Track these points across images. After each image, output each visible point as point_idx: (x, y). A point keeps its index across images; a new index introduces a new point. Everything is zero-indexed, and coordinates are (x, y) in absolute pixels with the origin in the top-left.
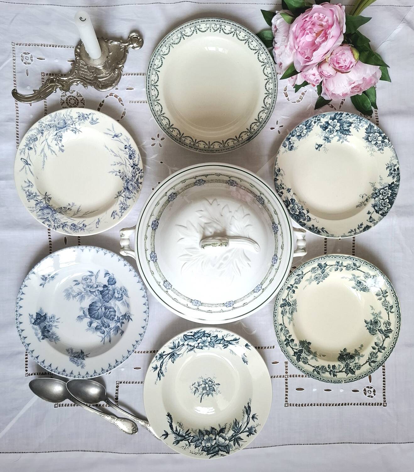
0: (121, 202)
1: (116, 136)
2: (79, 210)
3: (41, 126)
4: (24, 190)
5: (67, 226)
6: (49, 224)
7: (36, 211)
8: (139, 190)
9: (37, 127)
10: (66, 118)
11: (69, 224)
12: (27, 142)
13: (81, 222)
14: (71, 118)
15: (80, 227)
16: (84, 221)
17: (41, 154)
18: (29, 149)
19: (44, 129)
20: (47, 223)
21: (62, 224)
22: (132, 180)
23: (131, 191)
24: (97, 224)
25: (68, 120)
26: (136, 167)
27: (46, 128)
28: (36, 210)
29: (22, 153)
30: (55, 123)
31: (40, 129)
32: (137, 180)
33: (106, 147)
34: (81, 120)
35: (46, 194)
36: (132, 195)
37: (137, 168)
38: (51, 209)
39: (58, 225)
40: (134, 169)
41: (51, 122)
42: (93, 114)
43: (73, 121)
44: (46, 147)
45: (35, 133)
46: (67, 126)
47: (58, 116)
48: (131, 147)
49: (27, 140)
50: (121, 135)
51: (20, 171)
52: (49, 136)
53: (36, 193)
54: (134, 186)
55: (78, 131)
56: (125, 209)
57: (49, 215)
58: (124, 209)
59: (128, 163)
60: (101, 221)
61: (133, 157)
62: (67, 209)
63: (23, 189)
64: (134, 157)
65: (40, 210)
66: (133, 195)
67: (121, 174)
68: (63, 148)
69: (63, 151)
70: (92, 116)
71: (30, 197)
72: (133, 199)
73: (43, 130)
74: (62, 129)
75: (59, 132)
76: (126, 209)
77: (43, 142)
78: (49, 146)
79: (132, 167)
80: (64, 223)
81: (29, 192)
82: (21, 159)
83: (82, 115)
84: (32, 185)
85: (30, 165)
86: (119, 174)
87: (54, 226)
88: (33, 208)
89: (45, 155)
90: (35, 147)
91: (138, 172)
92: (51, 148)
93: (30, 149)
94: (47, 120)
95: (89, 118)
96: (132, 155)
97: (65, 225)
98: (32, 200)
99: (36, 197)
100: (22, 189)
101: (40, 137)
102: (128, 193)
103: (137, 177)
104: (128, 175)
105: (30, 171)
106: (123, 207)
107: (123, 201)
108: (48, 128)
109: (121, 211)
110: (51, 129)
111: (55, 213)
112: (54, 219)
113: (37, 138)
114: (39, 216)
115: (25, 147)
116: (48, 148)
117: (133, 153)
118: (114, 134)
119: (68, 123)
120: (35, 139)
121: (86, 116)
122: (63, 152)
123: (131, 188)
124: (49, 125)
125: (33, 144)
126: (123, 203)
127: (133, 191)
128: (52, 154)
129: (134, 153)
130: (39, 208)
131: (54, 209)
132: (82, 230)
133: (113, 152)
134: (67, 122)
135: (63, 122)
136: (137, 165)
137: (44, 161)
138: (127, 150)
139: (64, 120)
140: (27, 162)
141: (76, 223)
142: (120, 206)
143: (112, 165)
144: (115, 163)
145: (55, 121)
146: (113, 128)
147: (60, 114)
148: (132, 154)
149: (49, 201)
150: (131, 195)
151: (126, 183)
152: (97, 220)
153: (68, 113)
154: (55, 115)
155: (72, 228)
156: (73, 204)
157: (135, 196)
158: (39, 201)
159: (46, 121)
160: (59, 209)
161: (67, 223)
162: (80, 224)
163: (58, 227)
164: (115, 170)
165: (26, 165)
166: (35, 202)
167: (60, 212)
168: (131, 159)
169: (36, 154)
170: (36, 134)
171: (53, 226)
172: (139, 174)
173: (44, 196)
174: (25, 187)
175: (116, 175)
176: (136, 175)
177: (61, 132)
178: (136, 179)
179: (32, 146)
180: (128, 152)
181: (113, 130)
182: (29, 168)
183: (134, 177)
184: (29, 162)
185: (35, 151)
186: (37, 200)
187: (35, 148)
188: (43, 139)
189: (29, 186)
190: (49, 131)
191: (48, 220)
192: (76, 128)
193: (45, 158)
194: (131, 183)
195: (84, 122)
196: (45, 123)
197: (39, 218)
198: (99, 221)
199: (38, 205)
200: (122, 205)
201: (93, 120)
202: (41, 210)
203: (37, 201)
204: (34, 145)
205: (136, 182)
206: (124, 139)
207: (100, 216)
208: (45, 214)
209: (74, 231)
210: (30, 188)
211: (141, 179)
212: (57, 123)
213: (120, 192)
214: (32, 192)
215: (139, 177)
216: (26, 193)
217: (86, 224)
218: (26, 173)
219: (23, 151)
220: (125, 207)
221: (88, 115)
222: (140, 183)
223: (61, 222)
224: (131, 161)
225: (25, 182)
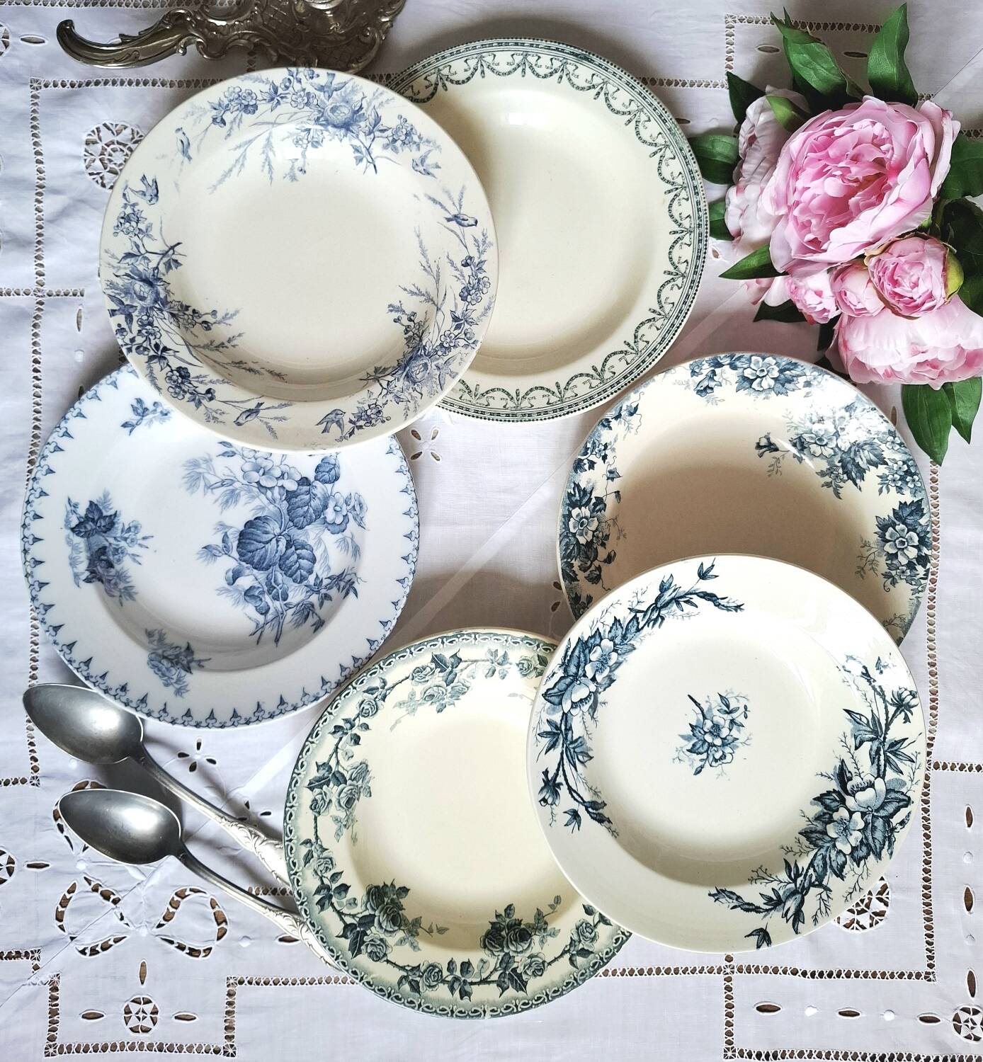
0: (149, 236)
1: (252, 412)
3: (468, 335)
4: (428, 141)
5: (267, 97)
6: (315, 80)
7: (368, 99)
8: (109, 292)
10: (411, 390)
11: (264, 107)
12: (484, 274)
13: (235, 126)
14: (398, 399)
15: (228, 113)
17: (438, 266)
18: (470, 258)
19: (456, 332)
20: (323, 81)
21: (282, 98)
22: (148, 311)
23: (133, 278)
24: (185, 143)
25: (404, 387)
26: (152, 353)
27: (453, 337)
28: (371, 102)
29: (480, 238)
30: (435, 363)
31: (467, 326)
32: (129, 318)
34: (369, 406)
35: (375, 167)
36: (125, 268)
37: (146, 353)
39: (291, 88)
40: (157, 346)
41: (446, 358)
42: (342, 438)
43: (389, 392)
44: (433, 293)
45: (474, 307)
46: (400, 372)
47: (434, 385)
48: (194, 400)
49: (486, 279)
50: (240, 421)
51: (464, 187)
52: (436, 322)
53: (396, 150)
54: (132, 298)
55: (370, 378)
56: (122, 218)
57: (331, 107)
58: (127, 219)
59: (185, 354)
60: (180, 156)
61: (175, 378)
63: (431, 144)
64: (170, 378)
65: (361, 108)
66: (119, 268)
67: (200, 320)
68: (396, 315)
69: (393, 309)
70: (342, 431)
71: (405, 132)
72: (113, 256)
73: (458, 327)
74: (411, 358)
75: (415, 347)
76: (122, 221)
77: (445, 298)
78: (429, 299)
79: (165, 349)
80: (278, 102)
81: (415, 143)
82: (476, 222)
83: (373, 421)
84: (417, 168)
85: (449, 220)
86: (205, 318)
87: (299, 81)
88: (381, 104)
89: (428, 272)
90: (457, 273)
91: (139, 340)
92: (423, 298)
93: (469, 261)
95: (351, 421)
96: (180, 381)
97: (272, 99)
98: (394, 126)
99: (391, 139)
100: (434, 144)
101: (456, 306)
102: (141, 268)
103: (135, 327)
104: (167, 322)
105: (440, 204)
106: (134, 224)
107: (146, 240)
108: (448, 340)
109: (136, 209)
110: (439, 342)
111: (319, 118)
112: (311, 100)
113: (464, 299)
115: (483, 259)
116: (428, 295)
117: (180, 387)
118: (262, 413)
119: (402, 380)
120: (466, 294)
121: (361, 423)
122: (390, 306)
123: (139, 286)
124: (449, 349)
125: (467, 279)
126: (141, 236)
127: (127, 281)
128: (414, 285)
129: (178, 390)
130: (367, 111)
132: (220, 105)
133: (250, 370)
134: (406, 383)
135: (414, 375)
137: (424, 253)
138: (202, 389)
139: (414, 383)
140: (458, 223)
141: (248, 118)
142: (146, 222)
143: (240, 335)
144: (232, 343)
145: (438, 368)
148: (182, 383)
149: (357, 150)
150: (126, 266)
151: (162, 296)
154: (442, 382)
155: (250, 97)
157: (114, 267)
158: (377, 134)
159: (460, 356)
160: (317, 142)
161: (269, 105)
162: (235, 119)
163: (287, 84)
164: (222, 325)
165: (456, 212)
166: (385, 123)
168: (180, 367)
169: (449, 258)
170: (470, 307)
171: (304, 80)
172: (130, 336)
173: (373, 156)
174: (430, 151)
176: (140, 331)
177: (411, 349)
178: (135, 319)
179: (467, 271)
180: (196, 384)
181: (266, 423)
183: (146, 322)
184: (453, 225)
185: (452, 263)
186: (382, 131)
187: (457, 270)
188: (449, 306)
189: (423, 161)
190: (442, 333)
191: (325, 89)
193: (425, 264)
194: (148, 302)
195: (361, 406)
199: (372, 119)
200: (141, 226)
201: (338, 422)
202: (358, 111)
203: (382, 128)
204: (463, 276)
205: (131, 310)
206: (223, 413)
208: (342, 104)
209: (237, 90)
210: (417, 155)
211: (119, 325)
212: (429, 367)
213: (170, 264)
214: (406, 149)
215: (128, 330)
216: (420, 137)
217: (216, 128)
218: (448, 193)
219: (481, 244)
220: (127, 225)
221: (356, 429)
222: (117, 312)
223: (289, 100)
224: (175, 363)
225: (438, 167)
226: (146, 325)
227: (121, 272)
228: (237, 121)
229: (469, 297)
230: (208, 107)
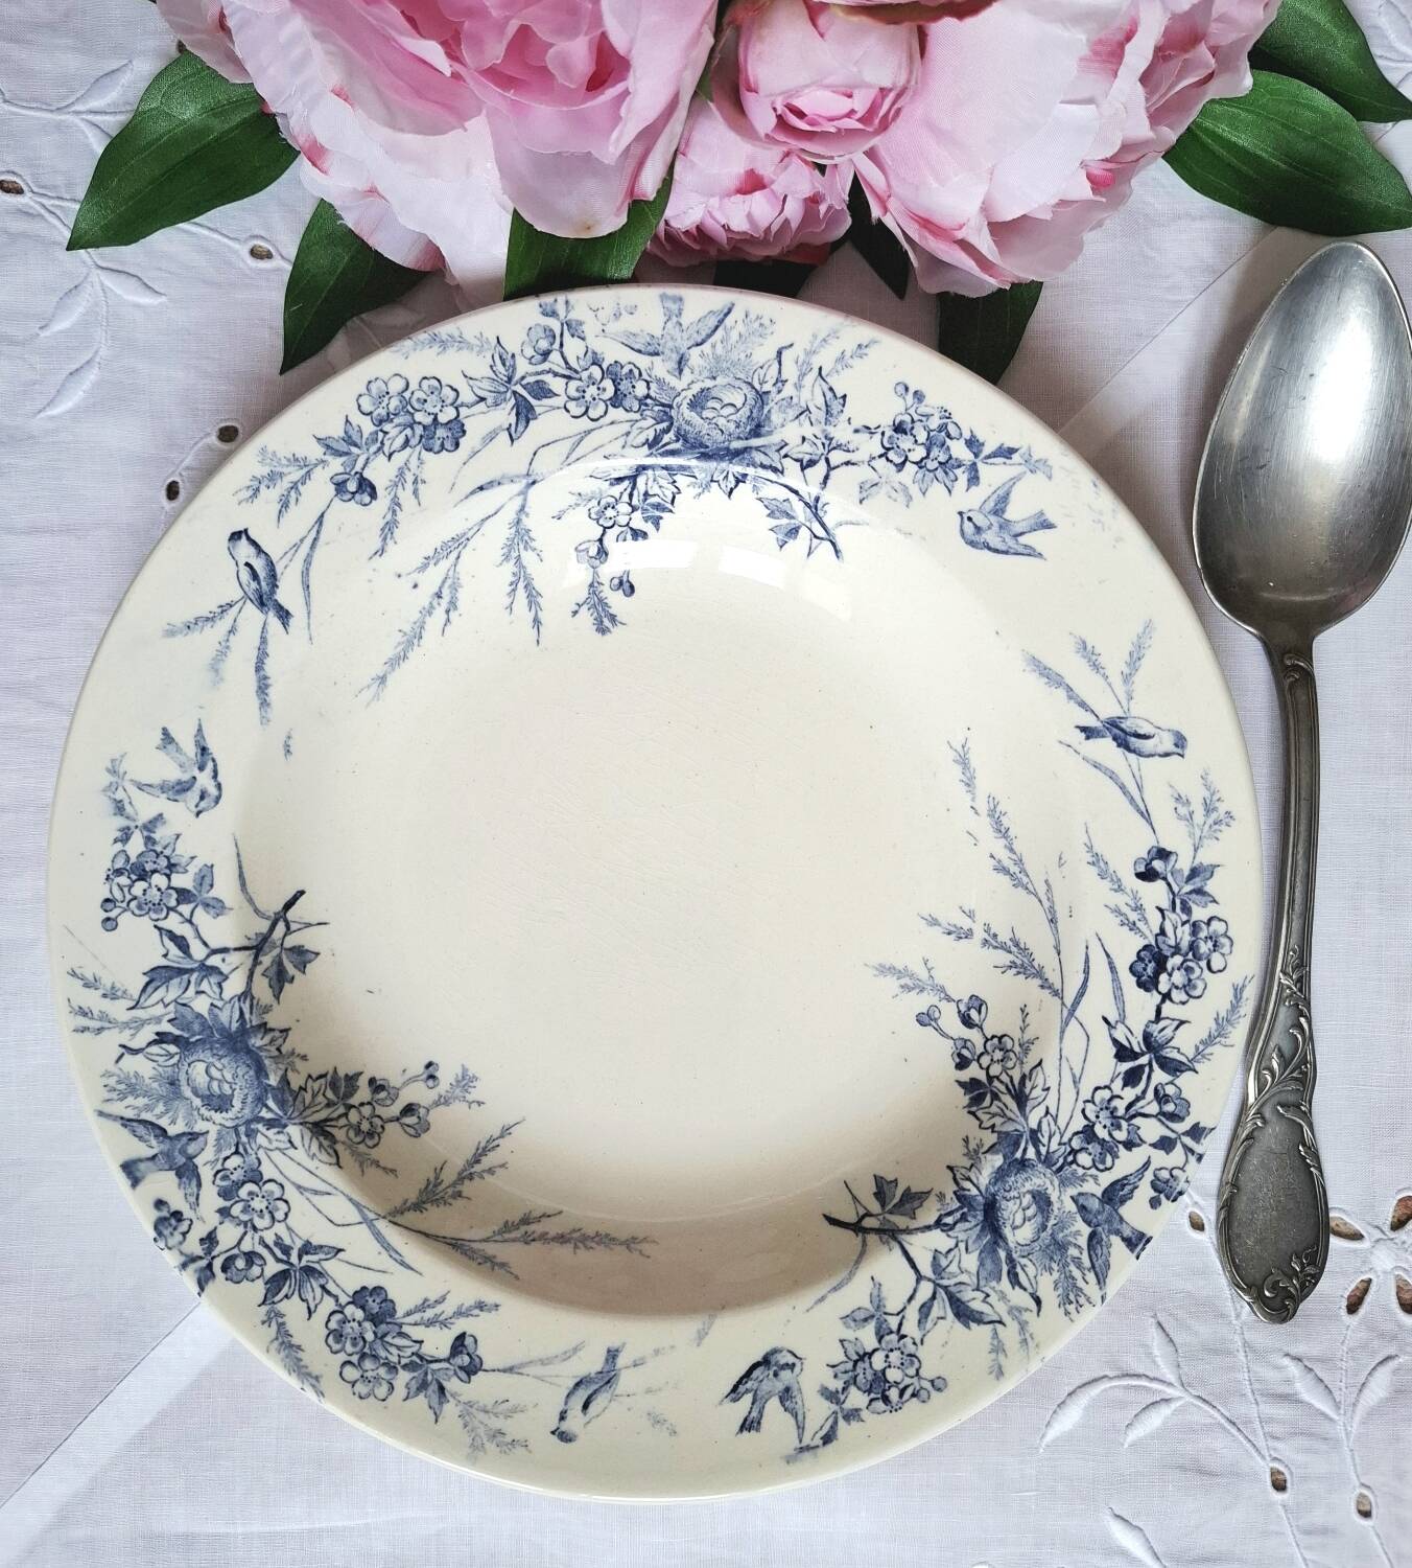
0: (878, 1301)
1: (1124, 736)
2: (487, 1162)
3: (544, 345)
4: (119, 808)
5: (313, 1290)
6: (177, 1202)
7: (125, 1037)
8: (1091, 1288)
9: (511, 345)
10: (788, 390)
11: (345, 1278)
12: (358, 419)
13: (448, 1308)
14: (834, 404)
15: (427, 1350)
16: (481, 1306)
17: (424, 567)
18: (340, 487)
19: (556, 384)
20: (164, 1184)
21: (286, 1250)
22: (1061, 1166)
23: (1011, 1260)
24: (582, 1395)
25: (792, 413)
26: (1159, 1076)
27: (573, 384)
28: (126, 1025)
29: (270, 496)
30: (673, 381)
31: (523, 367)
32: (1116, 1194)
33: (963, 761)
34: (900, 467)
35: (289, 905)
36: (1003, 1297)
37: (1170, 1090)
38: (261, 1071)
39: (246, 1246)
40: (1131, 1078)
41: (643, 362)
42: (1034, 465)
43: (831, 445)
44: (499, 532)
45: (462, 385)
46: (759, 457)
47: (734, 336)
48: (1199, 892)
49: (367, 406)
50: (1168, 744)
51: (171, 632)
52: (568, 460)
53: (206, 877)
54: (1061, 1225)
55: (820, 532)
56: (886, 1400)
57: (218, 1117)
58: (879, 1387)
59: (1097, 1002)
60: (627, 1381)
61: (1179, 978)
62: (395, 1109)
63: (120, 795)
64: (1188, 987)
65: (162, 1038)
66: (1015, 1311)
67: (974, 1036)
68: (616, 601)
69: (605, 621)
70: (1015, 480)
71: (140, 886)
72: (998, 1348)
73: (542, 391)
74: (705, 456)
75: (666, 468)
76: (893, 1394)
77: (491, 484)
78: (521, 536)
79: (1123, 1053)
80: (307, 1248)
81: (149, 840)
82: (236, 536)
83: (934, 423)
84: (213, 791)
85: (284, 615)
86: (957, 1029)
87: (210, 1240)
88: (112, 994)
89: (455, 588)
90: (405, 496)
91: (1151, 1130)
92: (528, 558)
93: (352, 486)
94: (627, 323)
95: (974, 479)
96: (1178, 960)
97: (309, 1271)
98: (146, 923)
99: (185, 909)
100: (111, 788)
101: (491, 437)
102: (971, 1261)
103: (1126, 1163)
104: (1051, 1102)
105: (259, 668)
106: (878, 1361)
107: (893, 1305)
108: (592, 391)
109: (839, 1385)
110: (616, 413)
111: (270, 1124)
112: (237, 1176)
113: (457, 429)
114: (131, 1087)
115: (317, 452)
116: (510, 546)
117: (1193, 947)
118: (1108, 709)
119: (775, 439)
120: (441, 433)
121: (959, 450)
122: (602, 630)
123: (1020, 1232)
124: (613, 373)
125: (399, 459)
126: (893, 1322)
127: (1029, 1270)
128: (510, 607)
129: (1204, 948)
130: (158, 1020)
131: (285, 1080)
132: (423, 1386)
133: (1003, 832)
134: (776, 418)
135: (745, 412)
136: (1174, 1068)
137: (415, 636)
138: (1155, 894)
139: (762, 397)
140: (274, 586)
141: (404, 1292)
142: (849, 1334)
143: (934, 922)
144: (966, 923)
145: (681, 363)
146: (1135, 660)
147: (762, 327)
148: (1177, 950)
149: (280, 979)
150: (993, 1299)
151: (997, 1160)
152: (591, 1362)
153: (825, 358)
154: (713, 322)
155: (347, 1329)
156: (465, 1081)
157: (1023, 1326)
158: (198, 951)
159: (612, 327)
160: (334, 1085)
161: (331, 1267)
162: (430, 1323)
163: (240, 1263)
164: (940, 979)
165: (251, 609)
166: (155, 952)
167: (320, 1130)
168: (1140, 984)
169: (382, 551)
170: (467, 396)
171: (200, 1231)
172: (1160, 1158)
173: (264, 926)
174: (140, 787)
175: (926, 1019)
176: (1129, 1145)
177: (682, 480)
178: (1106, 1179)
179: (380, 472)
180: (1155, 920)
181: (1127, 679)
182: (264, 640)
183: (1094, 1148)
184: (288, 593)
185: (389, 529)
186: (181, 942)
187: (396, 503)
188: (505, 457)
189: (181, 789)
190: (585, 424)
191: (181, 1160)
192: (814, 507)
193: (439, 614)
194: (1041, 1179)
195: (914, 490)
196: (597, 344)
197: (118, 1108)
198: (606, 1378)
199: (173, 991)
200: (867, 1337)
201: (998, 511)
202: (176, 1040)
203: (174, 951)
204: (401, 474)
205: (1094, 1205)
206: (1179, 799)
207: (636, 1335)
208: (187, 1092)
209: (351, 1373)
210: (178, 814)
211: (1155, 1203)
212: (696, 389)
213: (902, 1202)
214: (182, 851)
215: (1149, 1176)
216: (125, 836)
217: (488, 1353)
218: (215, 666)
219: (285, 484)
220: (893, 1375)
221: (987, 450)
222: (1127, 1233)
223: (280, 1229)
224: (1141, 1005)
225: (167, 738)
226: (1102, 1142)
227: (1020, 1298)
228: (429, 1314)
229: (443, 418)
230: (450, 1409)
